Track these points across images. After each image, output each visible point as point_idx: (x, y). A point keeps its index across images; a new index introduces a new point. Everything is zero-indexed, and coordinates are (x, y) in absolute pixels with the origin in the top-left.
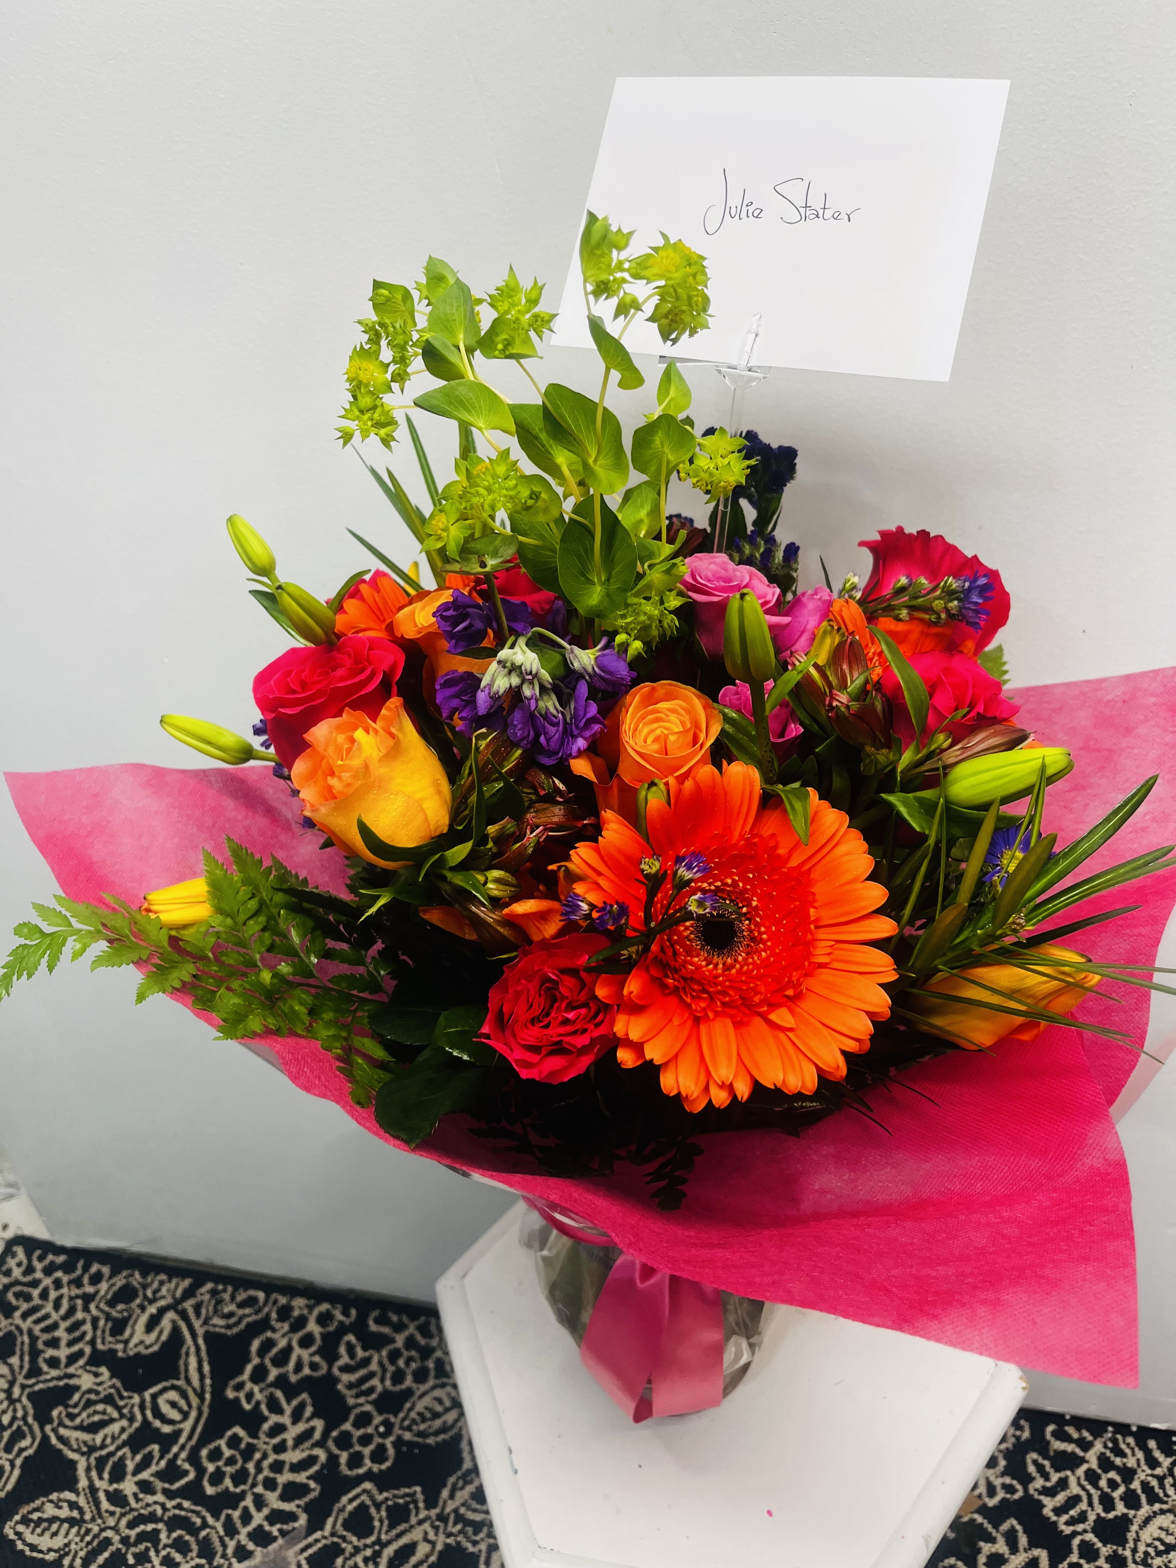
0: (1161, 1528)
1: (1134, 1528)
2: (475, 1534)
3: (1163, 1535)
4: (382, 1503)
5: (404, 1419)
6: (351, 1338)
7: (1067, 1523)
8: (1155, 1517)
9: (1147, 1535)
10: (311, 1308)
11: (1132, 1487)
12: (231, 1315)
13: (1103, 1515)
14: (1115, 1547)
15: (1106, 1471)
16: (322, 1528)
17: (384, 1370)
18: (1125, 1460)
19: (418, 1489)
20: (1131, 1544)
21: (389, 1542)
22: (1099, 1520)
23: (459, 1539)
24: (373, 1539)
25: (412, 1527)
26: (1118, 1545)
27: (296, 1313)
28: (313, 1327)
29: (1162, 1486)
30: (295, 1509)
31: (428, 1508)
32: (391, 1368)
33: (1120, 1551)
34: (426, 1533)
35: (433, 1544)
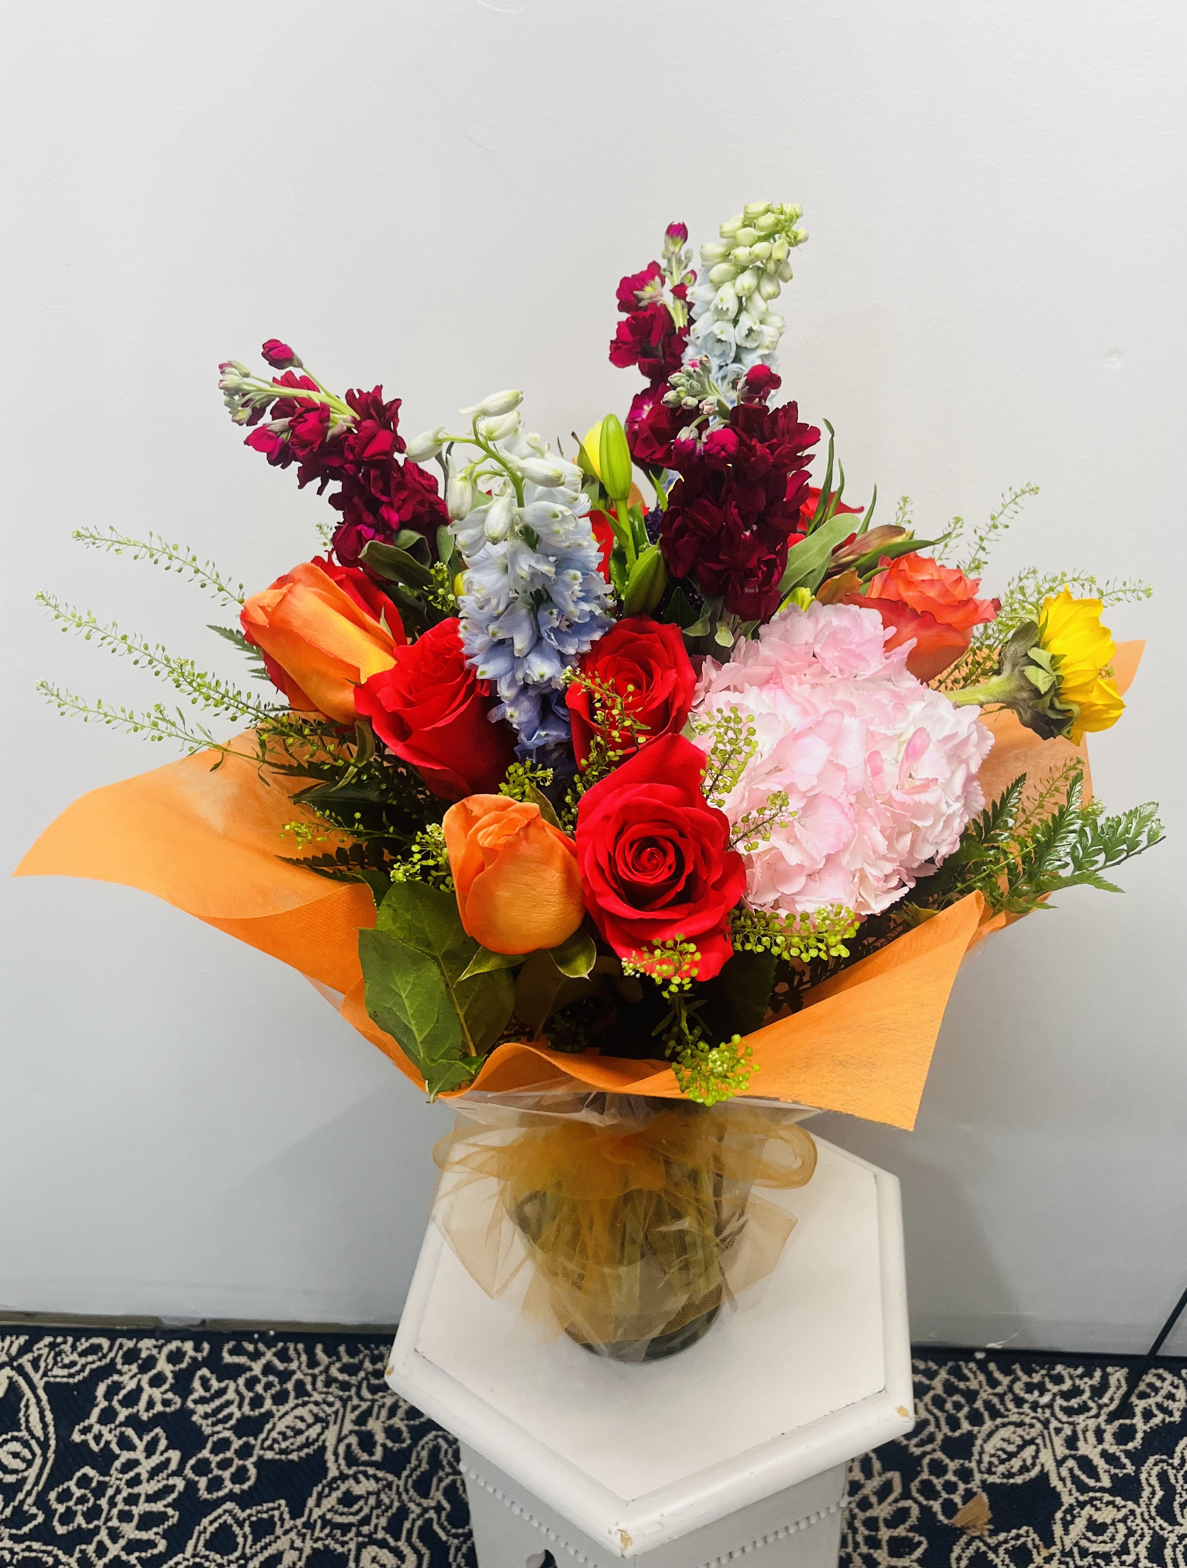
0: (1003, 1440)
1: (979, 1442)
2: (344, 1535)
3: (1005, 1445)
4: (244, 1520)
5: (264, 1441)
6: (205, 1371)
7: (917, 1446)
8: (997, 1430)
9: (989, 1448)
10: (160, 1348)
11: (975, 1406)
12: (73, 1364)
13: (950, 1434)
14: (961, 1461)
15: (951, 1395)
16: (183, 1552)
17: (242, 1398)
18: (968, 1383)
19: (283, 1502)
20: (976, 1457)
21: (255, 1555)
22: (946, 1438)
23: (327, 1542)
24: (237, 1554)
25: (279, 1537)
26: (965, 1459)
27: (144, 1355)
28: (163, 1366)
29: (1002, 1402)
30: (153, 1537)
31: (293, 1517)
32: (249, 1395)
33: (967, 1464)
34: (293, 1542)
35: (301, 1551)
